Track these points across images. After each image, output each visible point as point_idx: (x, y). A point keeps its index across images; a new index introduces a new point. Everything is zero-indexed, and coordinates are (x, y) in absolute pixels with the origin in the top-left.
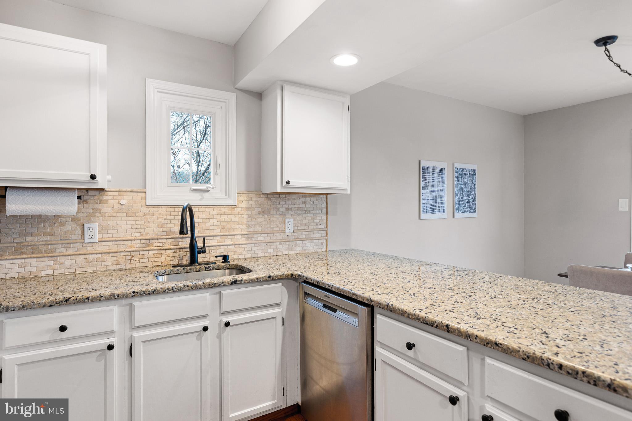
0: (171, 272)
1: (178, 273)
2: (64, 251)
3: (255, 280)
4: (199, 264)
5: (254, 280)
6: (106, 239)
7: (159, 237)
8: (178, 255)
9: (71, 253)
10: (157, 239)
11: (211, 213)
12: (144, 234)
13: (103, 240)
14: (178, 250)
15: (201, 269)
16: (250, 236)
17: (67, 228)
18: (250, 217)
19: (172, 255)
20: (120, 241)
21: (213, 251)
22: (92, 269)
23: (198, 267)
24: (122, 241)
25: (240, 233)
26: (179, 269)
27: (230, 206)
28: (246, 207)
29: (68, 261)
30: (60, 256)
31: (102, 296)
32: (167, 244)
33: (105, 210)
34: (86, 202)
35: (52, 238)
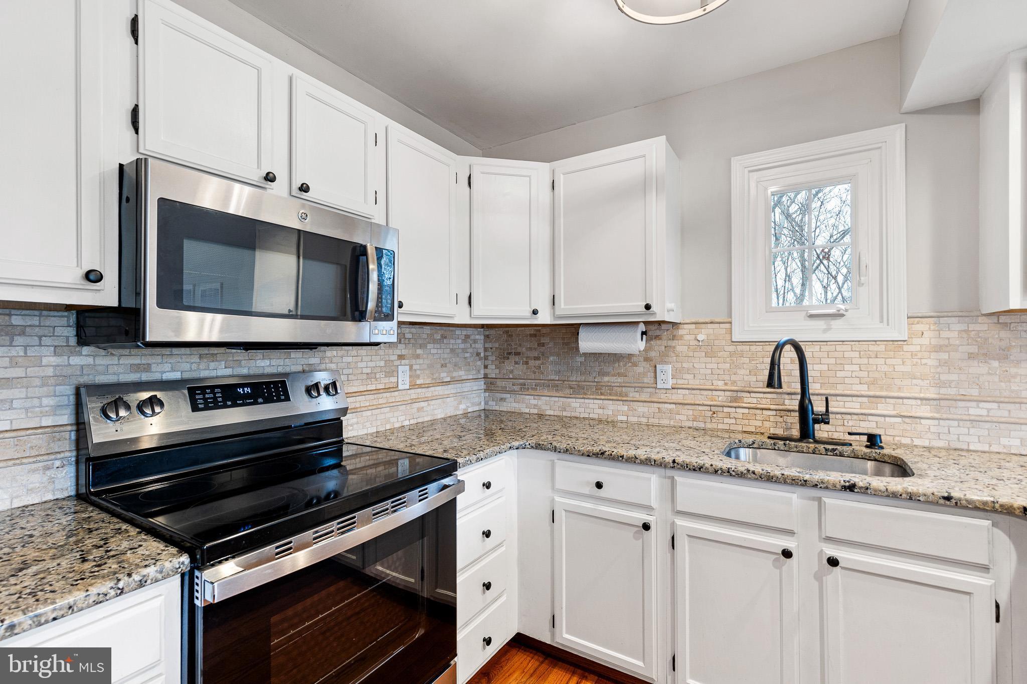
0: (762, 445)
1: (775, 449)
2: (637, 396)
3: (904, 496)
4: (816, 441)
5: (901, 495)
6: (680, 386)
7: (751, 389)
8: (782, 421)
9: (643, 399)
10: (749, 392)
11: (847, 355)
12: (730, 383)
13: (677, 386)
14: (783, 413)
15: (816, 449)
16: (943, 403)
17: (639, 369)
18: (941, 363)
19: (772, 419)
20: (697, 389)
21: (851, 423)
22: (665, 422)
23: (812, 446)
24: (700, 390)
25: (917, 395)
26: (776, 443)
27: (891, 343)
28: (932, 343)
29: (642, 409)
30: (633, 401)
31: (637, 458)
32: (764, 401)
33: (679, 348)
34: (657, 337)
35: (626, 379)
